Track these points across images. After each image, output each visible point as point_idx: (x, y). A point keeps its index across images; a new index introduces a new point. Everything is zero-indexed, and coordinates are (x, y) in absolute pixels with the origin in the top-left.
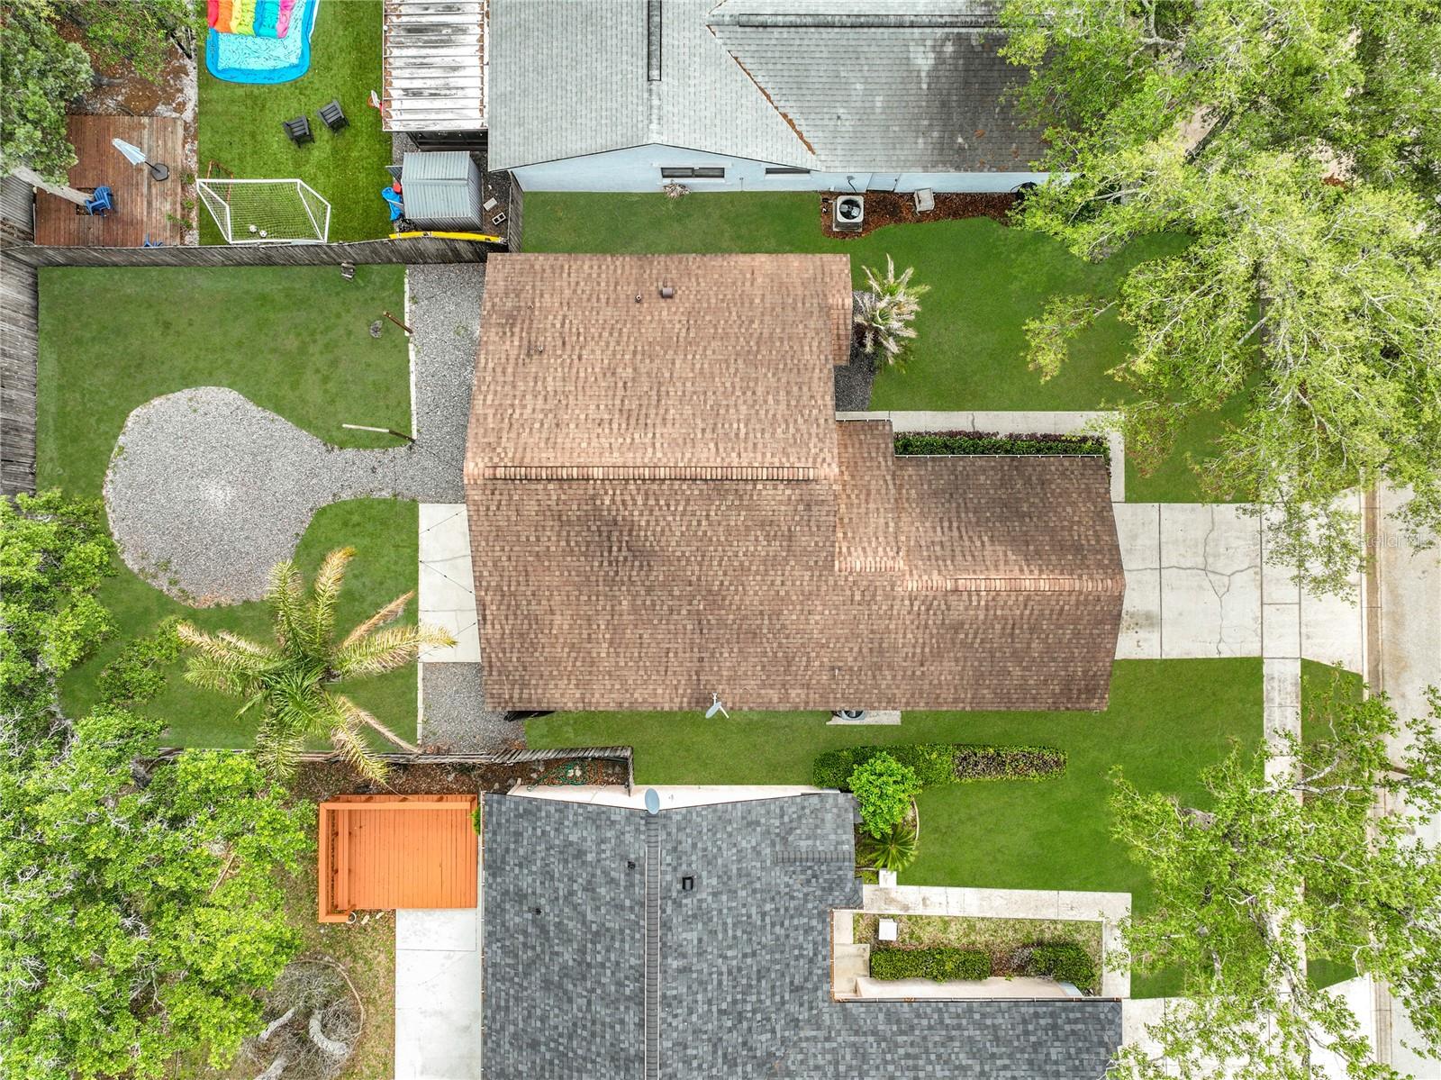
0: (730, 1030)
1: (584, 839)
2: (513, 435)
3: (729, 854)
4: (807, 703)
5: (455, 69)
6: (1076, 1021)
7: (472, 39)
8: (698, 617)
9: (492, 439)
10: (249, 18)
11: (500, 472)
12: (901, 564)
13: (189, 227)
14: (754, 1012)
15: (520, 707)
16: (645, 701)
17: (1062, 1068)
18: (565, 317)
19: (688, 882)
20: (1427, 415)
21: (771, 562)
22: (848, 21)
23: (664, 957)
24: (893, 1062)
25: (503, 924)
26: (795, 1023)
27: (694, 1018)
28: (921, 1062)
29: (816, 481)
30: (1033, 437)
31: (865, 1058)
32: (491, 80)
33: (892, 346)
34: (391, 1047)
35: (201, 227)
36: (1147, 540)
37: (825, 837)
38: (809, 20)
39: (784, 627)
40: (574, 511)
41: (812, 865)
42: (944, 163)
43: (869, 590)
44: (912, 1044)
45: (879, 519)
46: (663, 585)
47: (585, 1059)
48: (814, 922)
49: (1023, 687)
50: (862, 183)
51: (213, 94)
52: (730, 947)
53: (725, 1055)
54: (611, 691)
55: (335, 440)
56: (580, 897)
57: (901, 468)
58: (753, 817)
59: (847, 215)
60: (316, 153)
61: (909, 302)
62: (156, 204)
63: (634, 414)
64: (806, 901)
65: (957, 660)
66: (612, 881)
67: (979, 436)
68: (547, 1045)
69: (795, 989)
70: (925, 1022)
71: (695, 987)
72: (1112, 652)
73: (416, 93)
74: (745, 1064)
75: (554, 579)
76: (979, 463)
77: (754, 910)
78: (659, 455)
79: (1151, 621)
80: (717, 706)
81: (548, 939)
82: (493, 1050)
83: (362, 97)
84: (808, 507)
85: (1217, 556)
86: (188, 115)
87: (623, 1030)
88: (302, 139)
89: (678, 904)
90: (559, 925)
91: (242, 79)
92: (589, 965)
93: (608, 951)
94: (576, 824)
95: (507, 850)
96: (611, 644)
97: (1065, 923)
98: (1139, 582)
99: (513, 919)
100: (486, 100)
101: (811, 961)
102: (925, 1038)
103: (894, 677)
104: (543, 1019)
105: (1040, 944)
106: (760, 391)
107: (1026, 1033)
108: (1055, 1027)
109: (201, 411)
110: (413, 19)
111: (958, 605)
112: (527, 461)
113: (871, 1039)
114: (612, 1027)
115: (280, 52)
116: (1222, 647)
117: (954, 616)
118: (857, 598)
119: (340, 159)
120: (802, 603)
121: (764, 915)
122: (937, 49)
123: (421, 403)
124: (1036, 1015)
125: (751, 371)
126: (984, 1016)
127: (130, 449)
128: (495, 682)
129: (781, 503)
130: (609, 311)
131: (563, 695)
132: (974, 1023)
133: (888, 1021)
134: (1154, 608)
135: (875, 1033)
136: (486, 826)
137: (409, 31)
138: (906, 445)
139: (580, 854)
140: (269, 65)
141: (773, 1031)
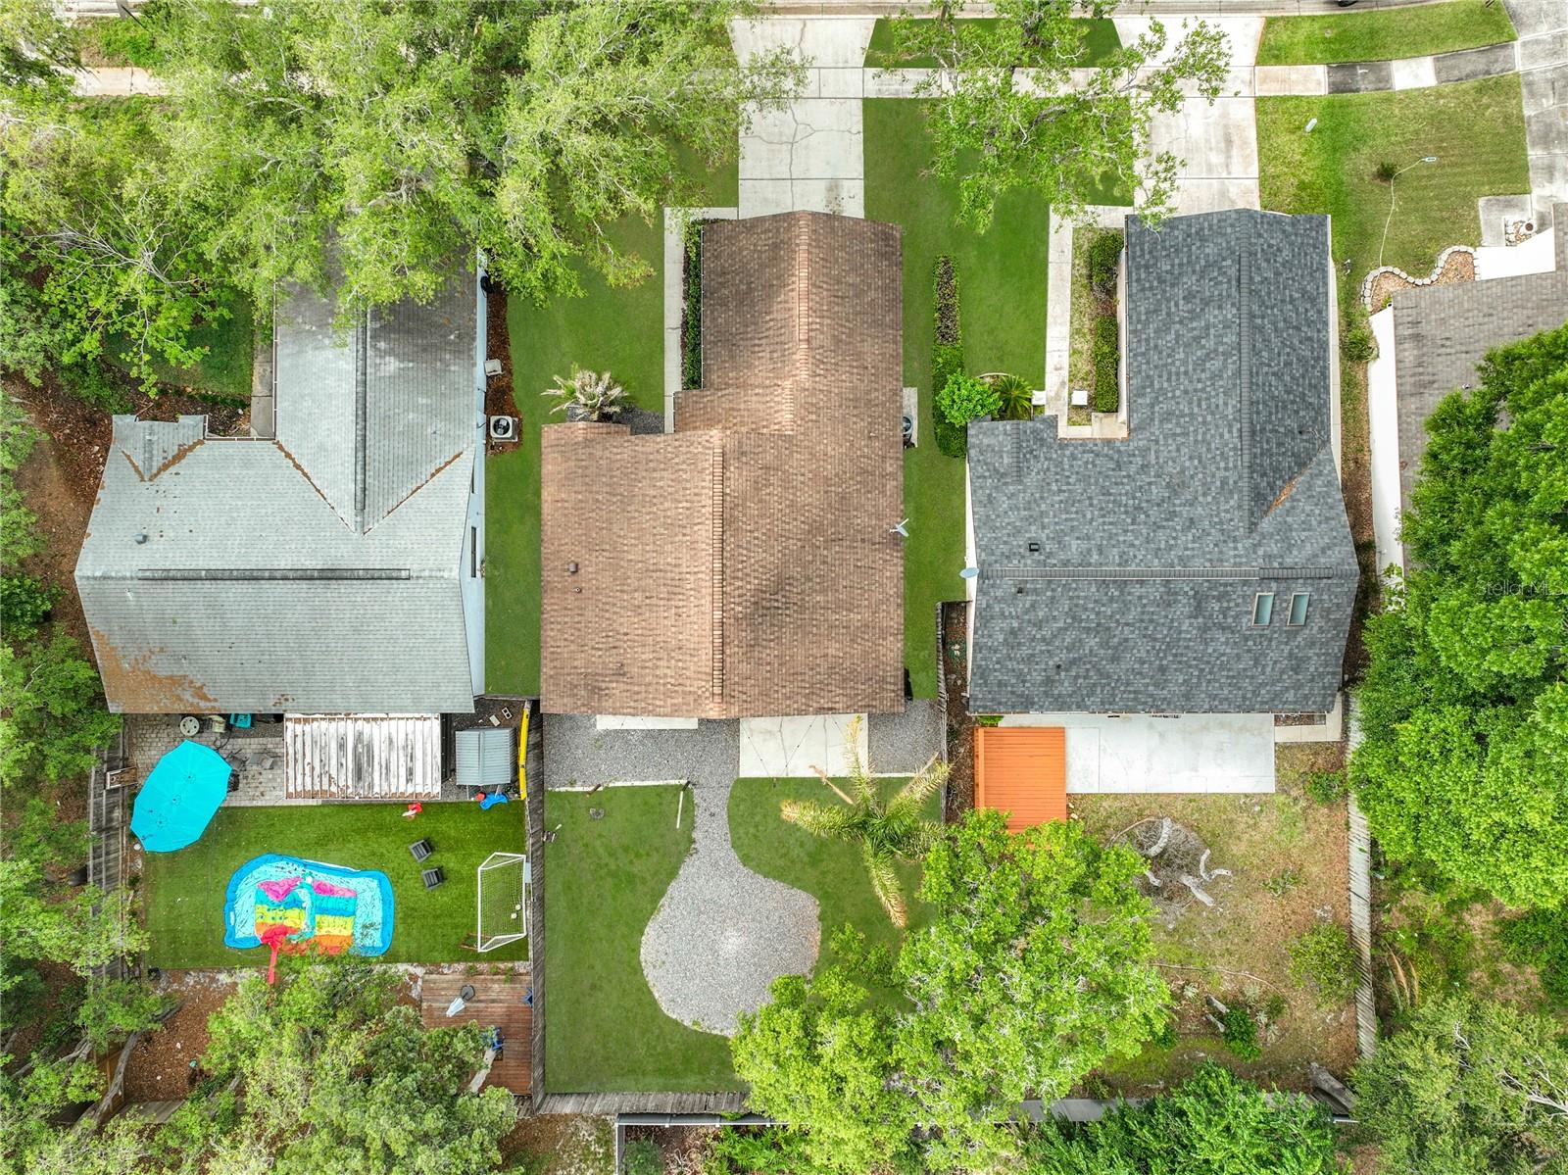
0: (1148, 516)
1: (1002, 629)
2: (688, 682)
3: (1013, 516)
4: (897, 459)
5: (391, 742)
6: (1142, 250)
7: (366, 728)
8: (830, 542)
9: (691, 698)
10: (339, 920)
11: (717, 690)
12: (788, 383)
13: (512, 969)
14: (1134, 498)
15: (901, 685)
16: (896, 586)
17: (1177, 261)
18: (593, 648)
19: (1033, 548)
20: (683, 8)
21: (786, 485)
22: (361, 424)
23: (1090, 565)
24: (1173, 391)
25: (1071, 696)
26: (1144, 467)
27: (1137, 542)
28: (1174, 370)
29: (723, 447)
30: (686, 281)
31: (1170, 413)
32: (401, 711)
33: (616, 392)
34: (1176, 796)
35: (512, 960)
36: (768, 190)
37: (1001, 444)
38: (360, 454)
39: (837, 475)
40: (747, 635)
41: (1023, 455)
42: (470, 350)
43: (808, 408)
44: (1160, 376)
45: (752, 400)
46: (804, 568)
47: (1171, 628)
48: (1067, 453)
49: (884, 289)
50: (481, 418)
51: (403, 950)
52: (1084, 516)
53: (1167, 520)
54: (888, 613)
55: (686, 846)
56: (1046, 632)
57: (712, 384)
58: (985, 499)
59: (506, 430)
60: (451, 865)
61: (581, 378)
62: (494, 996)
63: (671, 589)
64: (1051, 459)
65: (863, 341)
66: (1033, 606)
67: (685, 323)
68: (1162, 659)
69: (1119, 467)
70: (1144, 367)
71: (1113, 542)
72: (856, 221)
73: (410, 772)
74: (1174, 505)
75: (800, 653)
76: (708, 323)
77: (1057, 498)
78: (703, 568)
79: (834, 187)
80: (900, 529)
81: (1080, 659)
82: (1169, 704)
83: (405, 828)
84: (744, 454)
85: (781, 134)
86: (419, 971)
87: (1147, 597)
88: (441, 876)
89: (1050, 555)
90: (1069, 650)
91: (390, 927)
92: (1098, 625)
93: (1086, 609)
94: (990, 636)
95: (1013, 693)
96: (849, 610)
97: (1075, 257)
98: (802, 196)
99: (1066, 688)
100: (417, 715)
101: (1097, 455)
102: (1156, 367)
103: (876, 390)
104: (1142, 662)
105: (1090, 277)
106: (652, 492)
107: (1151, 288)
108: (1147, 267)
109: (664, 958)
110: (350, 775)
111: (820, 339)
112: (708, 670)
113: (1157, 409)
114: (1145, 606)
115: (368, 896)
116: (854, 131)
117: (827, 343)
118: (814, 417)
119: (456, 846)
120: (818, 461)
121: (1060, 491)
122: (382, 354)
123: (657, 777)
124: (1138, 280)
125: (636, 499)
126: (1139, 321)
127: (694, 1016)
128: (881, 703)
129: (740, 475)
130: (589, 614)
131: (892, 651)
132: (1144, 328)
133: (1143, 395)
134: (823, 185)
135: (1152, 406)
136: (994, 711)
137: (360, 778)
138: (693, 380)
139: (1013, 632)
140: (379, 904)
141: (1150, 484)
